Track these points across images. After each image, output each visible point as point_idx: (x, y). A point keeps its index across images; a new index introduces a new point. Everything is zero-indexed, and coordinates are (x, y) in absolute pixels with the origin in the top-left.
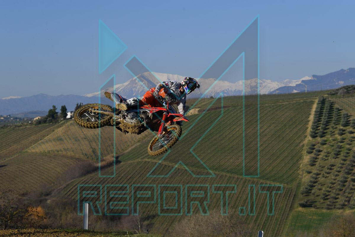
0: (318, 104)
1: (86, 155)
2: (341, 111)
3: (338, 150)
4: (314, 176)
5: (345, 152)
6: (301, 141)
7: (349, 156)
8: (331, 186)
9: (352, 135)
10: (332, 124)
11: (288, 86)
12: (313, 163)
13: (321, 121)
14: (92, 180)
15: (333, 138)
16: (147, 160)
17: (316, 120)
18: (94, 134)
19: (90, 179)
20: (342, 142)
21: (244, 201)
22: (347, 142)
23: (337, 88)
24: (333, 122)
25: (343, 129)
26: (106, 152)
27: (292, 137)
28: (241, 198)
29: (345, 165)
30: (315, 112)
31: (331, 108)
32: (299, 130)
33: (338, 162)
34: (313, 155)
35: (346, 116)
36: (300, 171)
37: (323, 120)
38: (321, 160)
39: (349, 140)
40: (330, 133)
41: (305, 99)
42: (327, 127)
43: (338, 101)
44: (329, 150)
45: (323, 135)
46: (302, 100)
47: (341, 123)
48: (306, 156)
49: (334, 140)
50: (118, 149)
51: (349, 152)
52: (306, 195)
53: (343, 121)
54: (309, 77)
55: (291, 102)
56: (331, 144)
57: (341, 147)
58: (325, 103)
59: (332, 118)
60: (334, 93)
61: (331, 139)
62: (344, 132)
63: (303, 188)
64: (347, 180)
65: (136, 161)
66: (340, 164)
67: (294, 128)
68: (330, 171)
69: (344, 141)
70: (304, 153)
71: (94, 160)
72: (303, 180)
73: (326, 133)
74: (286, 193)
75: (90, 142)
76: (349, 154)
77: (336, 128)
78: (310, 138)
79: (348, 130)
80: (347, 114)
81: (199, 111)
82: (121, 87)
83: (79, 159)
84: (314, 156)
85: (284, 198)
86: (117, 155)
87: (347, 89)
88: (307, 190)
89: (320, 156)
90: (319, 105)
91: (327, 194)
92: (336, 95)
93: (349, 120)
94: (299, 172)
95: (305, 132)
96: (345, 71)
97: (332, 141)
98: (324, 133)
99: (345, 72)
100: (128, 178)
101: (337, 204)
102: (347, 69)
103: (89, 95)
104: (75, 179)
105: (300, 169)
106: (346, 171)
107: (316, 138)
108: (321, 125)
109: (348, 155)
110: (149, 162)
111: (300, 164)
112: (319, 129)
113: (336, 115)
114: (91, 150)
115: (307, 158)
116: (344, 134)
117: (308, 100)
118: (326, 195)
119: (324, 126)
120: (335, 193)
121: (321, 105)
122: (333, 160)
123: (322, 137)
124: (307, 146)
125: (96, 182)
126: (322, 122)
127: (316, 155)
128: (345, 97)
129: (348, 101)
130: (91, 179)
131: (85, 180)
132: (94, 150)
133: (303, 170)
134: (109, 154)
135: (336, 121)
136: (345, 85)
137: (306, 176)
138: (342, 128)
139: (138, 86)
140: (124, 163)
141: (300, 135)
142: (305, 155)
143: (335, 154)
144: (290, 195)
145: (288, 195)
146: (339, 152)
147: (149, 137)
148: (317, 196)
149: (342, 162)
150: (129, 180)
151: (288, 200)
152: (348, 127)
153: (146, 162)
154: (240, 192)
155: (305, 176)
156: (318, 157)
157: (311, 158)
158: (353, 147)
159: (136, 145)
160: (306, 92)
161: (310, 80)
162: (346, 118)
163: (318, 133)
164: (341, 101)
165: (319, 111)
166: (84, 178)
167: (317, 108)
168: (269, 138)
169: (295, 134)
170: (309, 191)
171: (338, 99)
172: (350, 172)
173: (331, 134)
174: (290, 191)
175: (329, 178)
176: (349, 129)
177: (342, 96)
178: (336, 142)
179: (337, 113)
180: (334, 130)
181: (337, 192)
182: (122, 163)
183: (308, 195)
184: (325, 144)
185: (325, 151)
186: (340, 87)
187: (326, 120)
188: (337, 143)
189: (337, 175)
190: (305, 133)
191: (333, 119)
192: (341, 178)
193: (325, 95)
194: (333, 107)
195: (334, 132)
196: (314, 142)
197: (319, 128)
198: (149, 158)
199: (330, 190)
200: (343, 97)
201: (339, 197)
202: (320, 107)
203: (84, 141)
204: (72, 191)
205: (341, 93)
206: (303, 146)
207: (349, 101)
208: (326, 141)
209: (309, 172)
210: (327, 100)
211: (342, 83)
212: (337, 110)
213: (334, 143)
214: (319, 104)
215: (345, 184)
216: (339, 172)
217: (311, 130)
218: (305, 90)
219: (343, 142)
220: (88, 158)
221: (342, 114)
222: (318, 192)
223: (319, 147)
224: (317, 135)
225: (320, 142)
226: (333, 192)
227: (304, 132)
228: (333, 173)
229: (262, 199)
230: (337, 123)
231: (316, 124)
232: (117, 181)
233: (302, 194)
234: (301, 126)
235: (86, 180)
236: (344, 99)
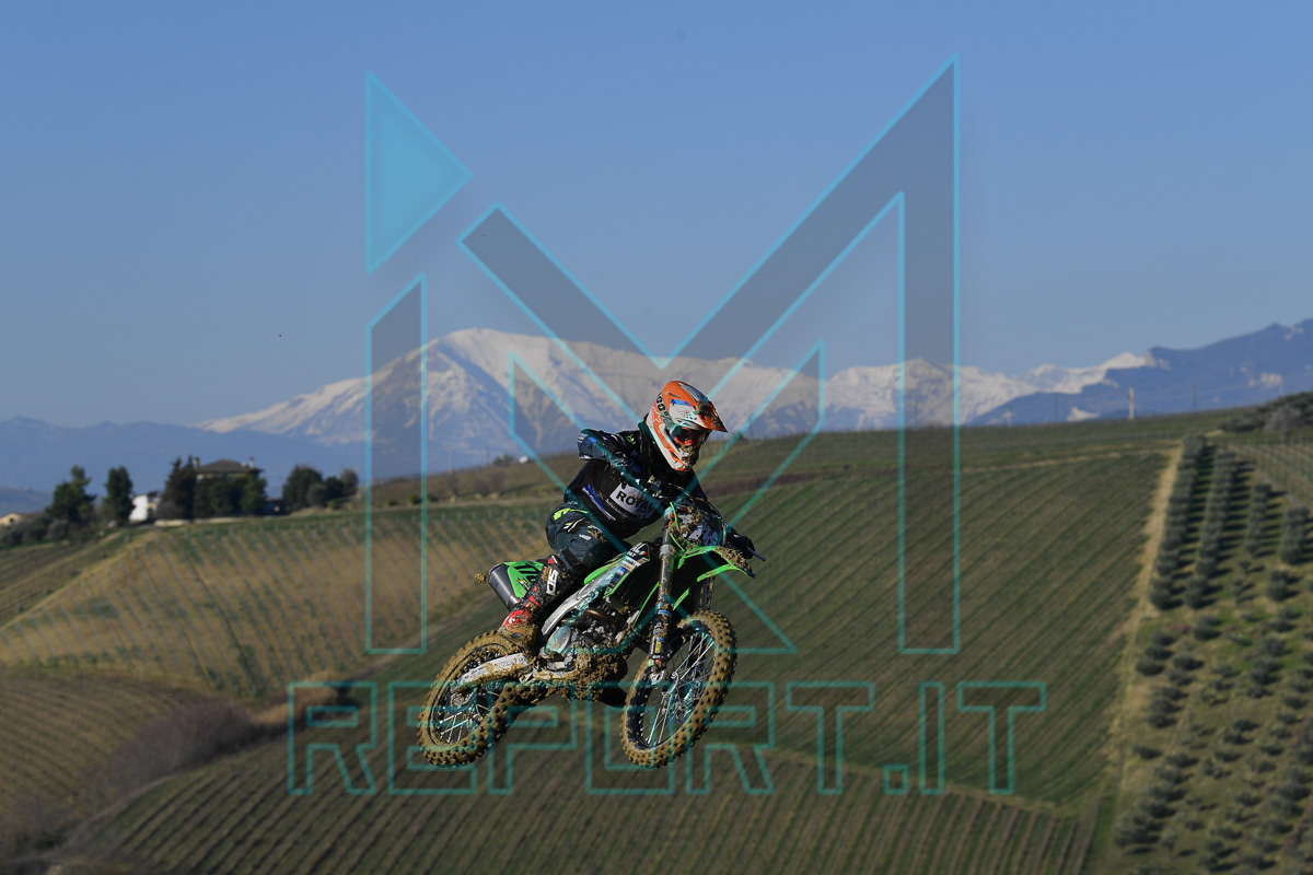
0: (1182, 468)
1: (213, 675)
2: (1278, 500)
3: (1268, 659)
4: (1169, 768)
5: (1299, 672)
6: (1113, 624)
8: (1242, 810)
10: (1241, 554)
11: (1049, 390)
12: (1163, 716)
13: (1195, 540)
14: (237, 783)
15: (1247, 612)
17: (1175, 537)
18: (248, 586)
19: (230, 776)
20: (1284, 628)
21: (876, 870)
22: (1307, 626)
23: (1262, 400)
24: (1248, 542)
25: (1290, 575)
26: (295, 663)
27: (1075, 602)
28: (864, 858)
29: (1297, 727)
30: (1172, 500)
31: (1238, 485)
32: (1103, 574)
33: (1271, 710)
34: (1162, 681)
35: (1299, 518)
36: (1112, 748)
37: (1202, 535)
38: (1197, 704)
40: (1233, 588)
41: (1127, 446)
42: (1221, 566)
43: (1267, 456)
44: (1231, 660)
45: (1205, 598)
46: (1115, 451)
47: (1280, 548)
48: (1136, 683)
49: (1251, 620)
50: (348, 652)
52: (1138, 851)
53: (1286, 540)
54: (1137, 355)
55: (1071, 460)
56: (1240, 636)
57: (1280, 650)
58: (1211, 467)
59: (1242, 527)
60: (1246, 422)
61: (1237, 614)
62: (1292, 588)
63: (1126, 820)
66: (1280, 718)
67: (1082, 568)
68: (1237, 749)
69: (1292, 622)
70: (1128, 673)
71: (247, 696)
72: (1124, 786)
73: (1219, 588)
74: (1051, 838)
75: (228, 618)
77: (1260, 569)
78: (1151, 611)
79: (1310, 578)
80: (1305, 512)
82: (357, 392)
83: (182, 694)
84: (1169, 685)
85: (1046, 861)
86: (344, 678)
87: (1303, 407)
88: (1143, 828)
89: (1195, 688)
90: (1188, 472)
91: (1228, 844)
92: (1256, 430)
94: (1105, 751)
95: (1128, 585)
96: (1286, 330)
97: (1242, 622)
98: (1209, 590)
99: (1288, 337)
102: (1297, 326)
103: (223, 425)
104: (165, 779)
105: (1112, 740)
106: (1305, 748)
107: (1177, 611)
108: (1197, 557)
111: (1112, 718)
112: (1189, 574)
113: (1259, 515)
114: (235, 653)
115: (1138, 695)
116: (1293, 594)
117: (1141, 453)
118: (1219, 850)
119: (1207, 560)
120: (1259, 844)
121: (1193, 471)
122: (1250, 703)
123: (1199, 605)
124: (1138, 641)
125: (253, 788)
126: (1199, 545)
127: (1176, 682)
128: (1296, 442)
129: (1306, 458)
130: (234, 778)
131: (208, 780)
132: (246, 656)
133: (1122, 746)
134: (308, 671)
135: (1258, 538)
136: (1296, 391)
137: (1137, 767)
138: (1282, 567)
141: (1112, 596)
142: (1131, 679)
143: (1256, 678)
144: (1070, 847)
145: (1063, 850)
146: (1275, 668)
147: (478, 602)
148: (1185, 853)
149: (1286, 710)
151: (1062, 868)
152: (1308, 567)
154: (861, 836)
155: (1131, 770)
156: (1185, 689)
157: (1157, 694)
160: (1131, 416)
161: (1143, 370)
162: (1300, 529)
164: (1279, 458)
165: (1186, 496)
166: (205, 775)
167: (1178, 485)
168: (980, 607)
169: (1086, 591)
170: (1152, 834)
171: (1266, 447)
173: (1237, 594)
174: (1070, 833)
175: (1233, 777)
177: (1283, 438)
178: (1258, 626)
179: (1262, 505)
180: (1250, 579)
181: (1268, 838)
183: (1146, 851)
184: (1214, 635)
185: (1214, 663)
186: (1273, 397)
187: (1218, 534)
188: (1264, 633)
189: (1266, 768)
190: (1129, 589)
191: (1246, 532)
192: (1284, 778)
193: (1212, 430)
194: (1248, 483)
195: (1250, 586)
196: (1168, 624)
197: (1187, 569)
199: (1237, 828)
200: (1287, 442)
201: (1278, 858)
202: (1190, 480)
203: (203, 617)
204: (152, 826)
205: (1278, 426)
206: (1122, 642)
208: (1218, 623)
209: (1150, 754)
210: (1221, 451)
211: (1272, 384)
212: (1262, 495)
213: (1253, 633)
214: (1188, 467)
215: (1302, 803)
216: (1275, 752)
217: (1156, 576)
218: (1127, 412)
219: (1289, 628)
220: (220, 687)
221: (1284, 509)
222: (1187, 838)
223: (1191, 648)
224: (1181, 596)
225: (1194, 625)
226: (1250, 838)
227: (1124, 584)
228: (1248, 756)
229: (953, 864)
230: (1263, 549)
231: (1175, 552)
233: (1122, 843)
234: (1114, 559)
235: (214, 782)
236: (1291, 450)
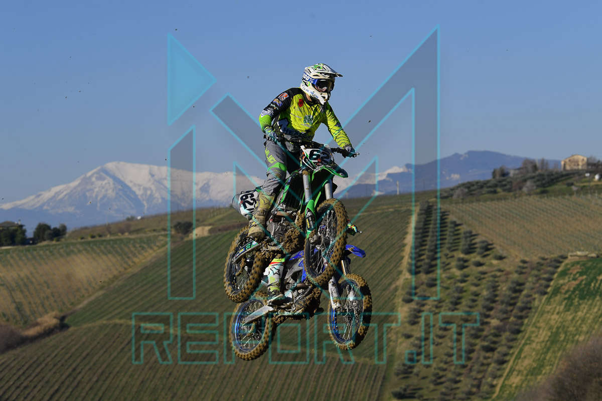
0: (419, 215)
1: (4, 315)
2: (459, 227)
3: (456, 295)
4: (417, 342)
5: (470, 300)
6: (392, 282)
7: (476, 305)
8: (447, 359)
9: (481, 269)
10: (444, 251)
11: (363, 183)
12: (414, 320)
13: (426, 245)
14: (16, 362)
15: (448, 275)
16: (117, 321)
17: (418, 244)
18: (19, 276)
19: (13, 359)
20: (463, 281)
21: (294, 390)
22: (472, 280)
23: (452, 185)
24: (447, 245)
25: (465, 259)
26: (41, 309)
27: (376, 273)
28: (289, 385)
30: (416, 228)
31: (443, 222)
32: (388, 261)
34: (413, 305)
35: (468, 235)
36: (392, 334)
37: (428, 243)
39: (476, 278)
40: (441, 265)
41: (397, 206)
42: (436, 256)
43: (454, 209)
44: (441, 295)
45: (430, 269)
46: (392, 208)
47: (461, 247)
48: (402, 306)
49: (449, 278)
50: (64, 303)
51: (476, 298)
52: (404, 378)
53: (463, 244)
54: (400, 167)
55: (373, 212)
56: (445, 285)
57: (461, 291)
58: (431, 214)
59: (445, 239)
60: (446, 194)
61: (444, 276)
62: (466, 264)
63: (399, 365)
64: (474, 348)
65: (99, 323)
67: (379, 258)
68: (444, 333)
69: (466, 279)
70: (399, 302)
71: (20, 324)
72: (398, 350)
73: (436, 265)
74: (368, 373)
75: (11, 290)
76: (476, 303)
77: (452, 257)
78: (406, 275)
79: (473, 260)
80: (470, 232)
81: (210, 231)
82: (65, 190)
84: (416, 307)
85: (366, 384)
86: (62, 314)
87: (469, 188)
88: (406, 368)
89: (426, 307)
90: (422, 216)
91: (441, 373)
92: (450, 198)
93: (474, 242)
94: (390, 336)
95: (398, 265)
96: (461, 156)
97: (445, 279)
98: (432, 266)
99: (462, 158)
100: (84, 354)
101: (458, 391)
102: (465, 154)
103: (7, 206)
105: (393, 331)
106: (472, 332)
107: (419, 275)
108: (426, 252)
109: (474, 304)
110: (121, 325)
112: (423, 260)
113: (452, 234)
114: (14, 305)
115: (403, 312)
116: (466, 267)
117: (402, 209)
118: (438, 376)
119: (430, 254)
120: (454, 373)
121: (424, 216)
123: (428, 272)
124: (403, 288)
125: (23, 364)
126: (427, 247)
127: (419, 305)
128: (466, 203)
129: (471, 209)
130: (15, 360)
131: (4, 360)
132: (19, 306)
133: (397, 333)
134: (46, 312)
135: (451, 243)
136: (465, 181)
137: (403, 342)
138: (462, 256)
139: (95, 188)
140: (76, 328)
141: (391, 270)
142: (400, 305)
143: (452, 303)
144: (376, 377)
145: (373, 378)
146: (460, 298)
147: (120, 280)
148: (424, 378)
150: (85, 358)
151: (373, 386)
152: (472, 255)
153: (115, 325)
154: (288, 375)
155: (401, 343)
156: (422, 308)
157: (411, 311)
158: (482, 289)
159: (96, 295)
160: (398, 193)
161: (402, 173)
162: (469, 239)
163: (420, 266)
164: (459, 210)
165: (421, 226)
166: (2, 358)
167: (418, 222)
169: (381, 268)
170: (410, 370)
171: (454, 205)
172: (480, 333)
173: (443, 267)
174: (376, 371)
175: (443, 345)
176: (475, 257)
177: (461, 201)
178: (452, 281)
179: (452, 230)
180: (448, 261)
181: (458, 370)
182: (71, 329)
183: (407, 377)
184: (434, 285)
186: (456, 184)
187: (435, 242)
188: (455, 283)
190: (399, 266)
191: (446, 241)
192: (465, 345)
193: (431, 198)
194: (447, 220)
195: (449, 264)
197: (422, 257)
198: (121, 318)
199: (445, 366)
200: (462, 203)
201: (462, 379)
202: (423, 220)
205: (458, 196)
206: (396, 289)
207: (473, 208)
208: (436, 280)
209: (408, 336)
210: (435, 207)
211: (456, 179)
212: (453, 225)
213: (450, 284)
214: (422, 214)
215: (472, 355)
217: (410, 260)
218: (396, 191)
219: (465, 281)
220: (8, 320)
221: (462, 231)
222: (424, 372)
223: (424, 291)
224: (420, 269)
225: (426, 281)
226: (450, 371)
227: (396, 265)
228: (449, 336)
229: (327, 386)
230: (453, 248)
231: (418, 250)
232: (63, 361)
233: (398, 374)
234: (392, 254)
235: (6, 361)
236: (464, 206)
